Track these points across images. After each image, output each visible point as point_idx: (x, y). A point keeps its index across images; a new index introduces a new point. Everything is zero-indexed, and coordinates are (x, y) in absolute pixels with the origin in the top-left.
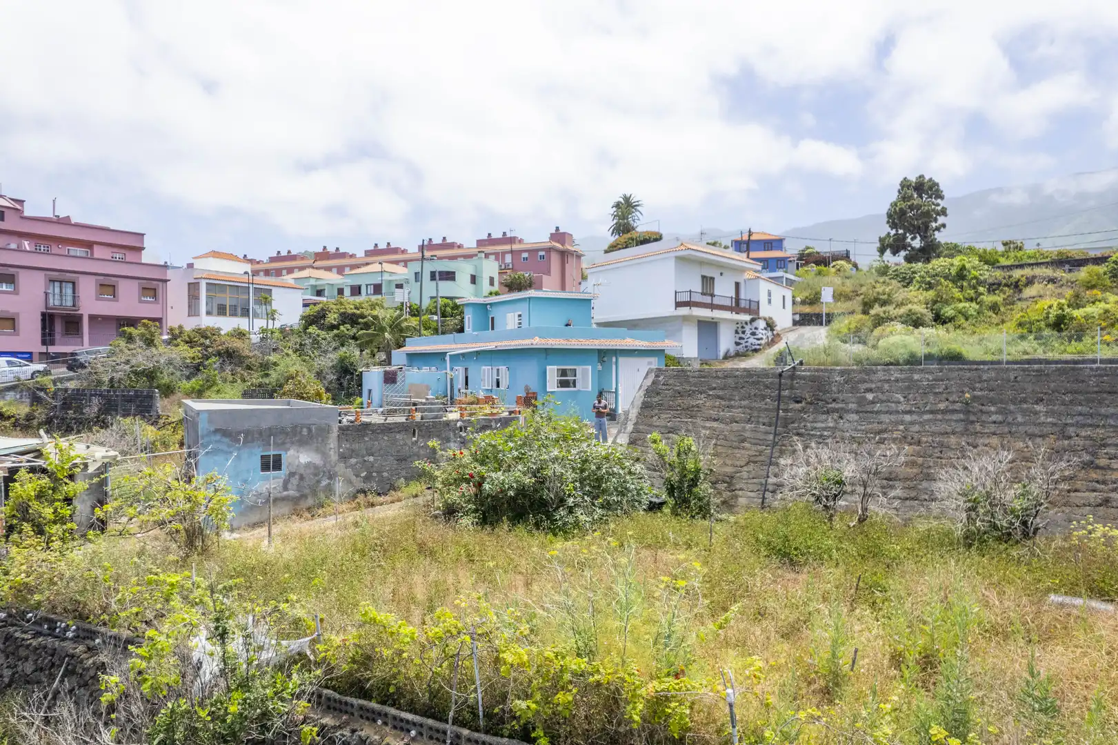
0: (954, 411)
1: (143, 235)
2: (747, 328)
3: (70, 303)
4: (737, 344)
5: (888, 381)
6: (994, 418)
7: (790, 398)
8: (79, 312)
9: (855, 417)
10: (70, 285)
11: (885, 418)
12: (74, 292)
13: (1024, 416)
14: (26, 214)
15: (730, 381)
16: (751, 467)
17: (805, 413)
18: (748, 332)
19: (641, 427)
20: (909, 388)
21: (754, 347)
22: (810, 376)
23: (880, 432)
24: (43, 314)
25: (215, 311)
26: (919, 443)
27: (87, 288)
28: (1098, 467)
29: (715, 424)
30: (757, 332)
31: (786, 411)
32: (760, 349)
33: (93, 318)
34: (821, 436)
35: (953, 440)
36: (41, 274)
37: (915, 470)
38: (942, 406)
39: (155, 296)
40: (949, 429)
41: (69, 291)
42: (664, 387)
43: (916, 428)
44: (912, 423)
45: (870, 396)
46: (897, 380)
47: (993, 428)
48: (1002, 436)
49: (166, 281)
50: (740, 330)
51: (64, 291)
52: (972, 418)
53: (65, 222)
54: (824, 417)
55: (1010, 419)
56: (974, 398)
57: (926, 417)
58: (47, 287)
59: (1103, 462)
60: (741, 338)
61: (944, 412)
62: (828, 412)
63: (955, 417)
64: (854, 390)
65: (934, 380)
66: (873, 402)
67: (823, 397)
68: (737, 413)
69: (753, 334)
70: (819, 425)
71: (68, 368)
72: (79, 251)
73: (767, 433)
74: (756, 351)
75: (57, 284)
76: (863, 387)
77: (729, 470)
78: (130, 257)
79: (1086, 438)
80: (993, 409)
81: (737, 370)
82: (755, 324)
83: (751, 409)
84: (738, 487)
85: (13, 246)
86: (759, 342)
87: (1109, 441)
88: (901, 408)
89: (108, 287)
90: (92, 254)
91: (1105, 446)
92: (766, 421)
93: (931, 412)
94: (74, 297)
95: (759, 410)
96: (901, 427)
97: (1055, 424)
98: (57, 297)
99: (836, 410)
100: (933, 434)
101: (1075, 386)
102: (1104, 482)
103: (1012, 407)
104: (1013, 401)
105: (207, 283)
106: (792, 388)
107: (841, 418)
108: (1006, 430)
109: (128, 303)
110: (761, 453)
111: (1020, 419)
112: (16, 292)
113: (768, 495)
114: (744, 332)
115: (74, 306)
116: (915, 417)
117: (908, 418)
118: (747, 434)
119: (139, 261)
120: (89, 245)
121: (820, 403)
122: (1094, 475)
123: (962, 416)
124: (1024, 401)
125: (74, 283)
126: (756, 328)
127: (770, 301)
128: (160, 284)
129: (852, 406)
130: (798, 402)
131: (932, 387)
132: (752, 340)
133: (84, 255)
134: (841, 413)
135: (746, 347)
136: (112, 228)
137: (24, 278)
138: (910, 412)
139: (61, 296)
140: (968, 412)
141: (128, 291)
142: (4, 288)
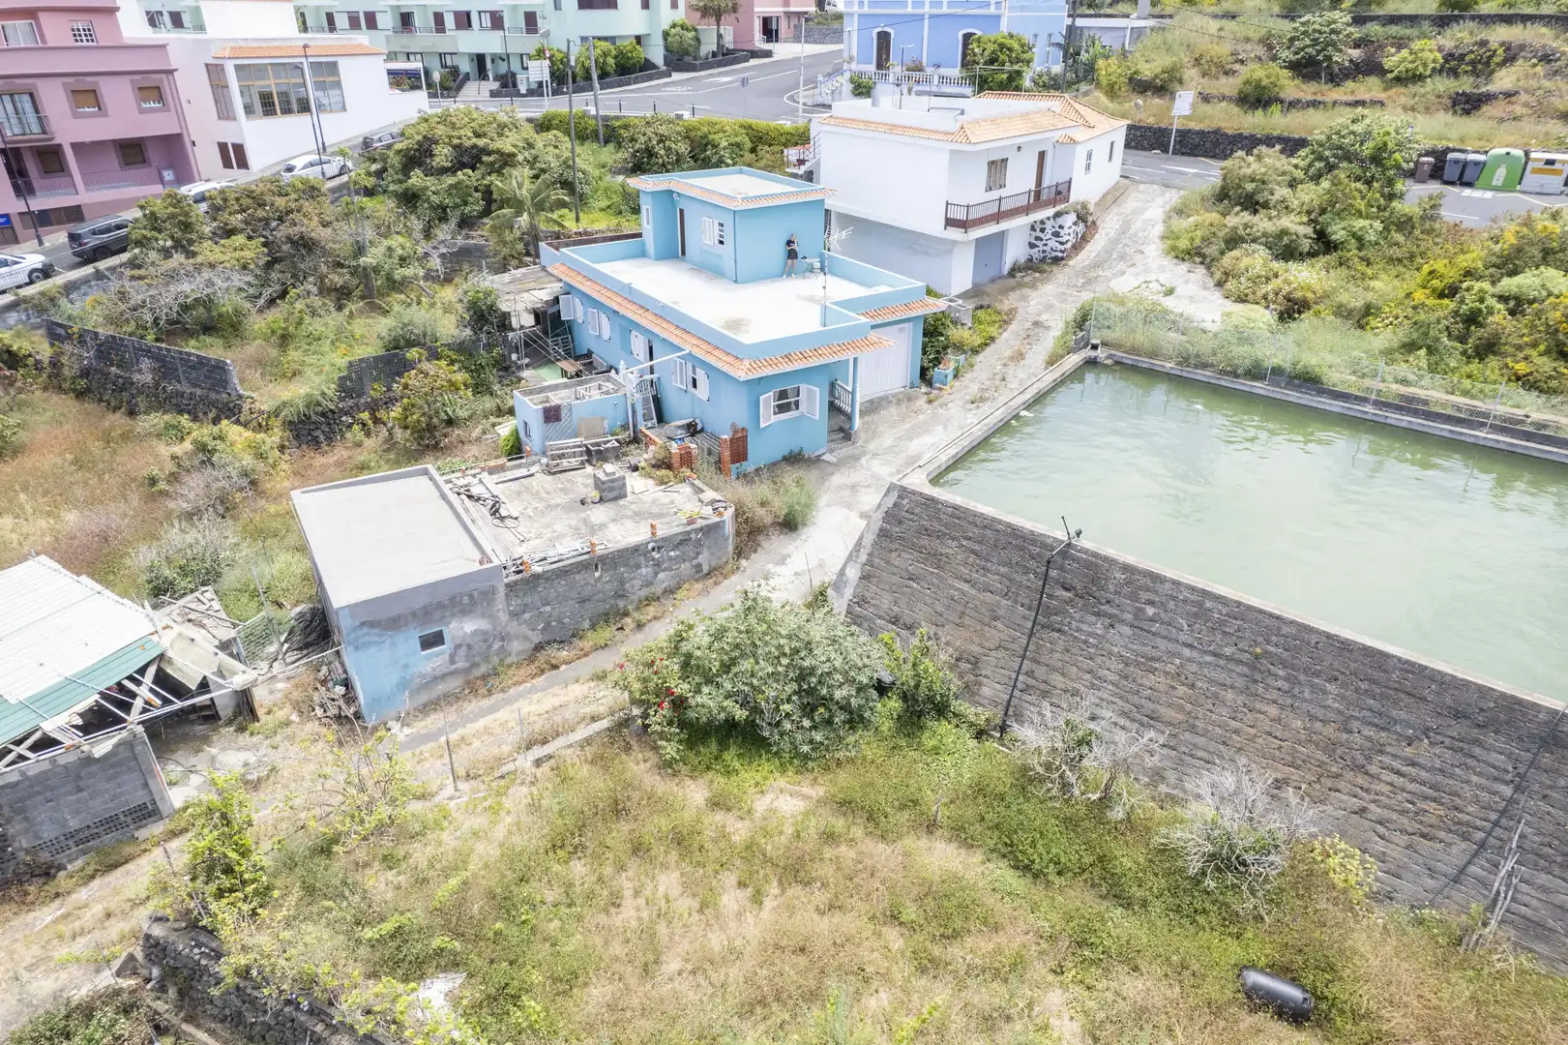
0: (1240, 662)
2: (1048, 226)
3: (36, 129)
4: (1032, 246)
5: (1174, 598)
6: (1280, 684)
7: (1057, 582)
8: (56, 142)
9: (1127, 630)
10: (26, 98)
11: (1162, 644)
13: (1312, 692)
15: (988, 533)
16: (1001, 654)
17: (1073, 607)
18: (1049, 231)
19: (877, 561)
20: (1196, 615)
21: (1054, 254)
22: (1085, 561)
23: (1153, 659)
25: (258, 107)
26: (1192, 686)
28: (1367, 773)
29: (965, 587)
30: (1062, 232)
31: (1050, 596)
32: (1062, 259)
33: (77, 146)
34: (1085, 642)
35: (1230, 695)
37: (1180, 717)
38: (1228, 651)
39: (161, 98)
40: (1228, 682)
41: (28, 106)
42: (907, 515)
43: (1193, 668)
44: (1190, 660)
45: (1150, 611)
46: (1185, 601)
47: (1275, 695)
48: (1282, 707)
49: (170, 72)
50: (1038, 227)
51: (19, 105)
52: (1258, 677)
54: (1093, 619)
55: (1296, 691)
56: (1266, 652)
57: (1209, 658)
59: (1374, 769)
60: (1038, 238)
61: (1228, 659)
62: (1098, 614)
63: (1239, 669)
64: (1134, 597)
65: (1227, 615)
66: (1152, 620)
67: (1096, 594)
68: (993, 580)
69: (1056, 234)
70: (1085, 627)
72: (20, 25)
73: (1024, 618)
74: (1056, 260)
75: (7, 99)
76: (1144, 596)
77: (976, 649)
79: (1369, 739)
80: (1281, 673)
81: (1000, 522)
82: (1060, 221)
83: (1010, 580)
84: (983, 672)
86: (1062, 248)
87: (1388, 749)
88: (1182, 637)
89: (85, 94)
90: (42, 35)
91: (1382, 752)
92: (1026, 601)
93: (1215, 654)
94: (40, 119)
95: (1020, 585)
96: (1178, 661)
97: (1340, 712)
98: (14, 119)
99: (1111, 616)
100: (1211, 681)
101: (1376, 675)
102: (1367, 791)
103: (1302, 678)
104: (1306, 671)
105: (235, 67)
106: (1062, 569)
107: (1112, 626)
108: (1289, 701)
109: (123, 116)
110: (1014, 640)
111: (1307, 695)
113: (1016, 693)
114: (1043, 230)
115: (44, 132)
116: (1195, 654)
117: (1187, 652)
118: (1001, 612)
119: (118, 40)
121: (1092, 600)
122: (1360, 780)
123: (1246, 670)
124: (1317, 674)
126: (1061, 227)
127: (1088, 167)
128: (164, 76)
129: (1128, 617)
130: (1066, 589)
131: (1222, 623)
132: (1053, 243)
134: (1113, 622)
135: (1044, 251)
138: (1190, 646)
139: (17, 113)
140: (1253, 668)
141: (118, 95)
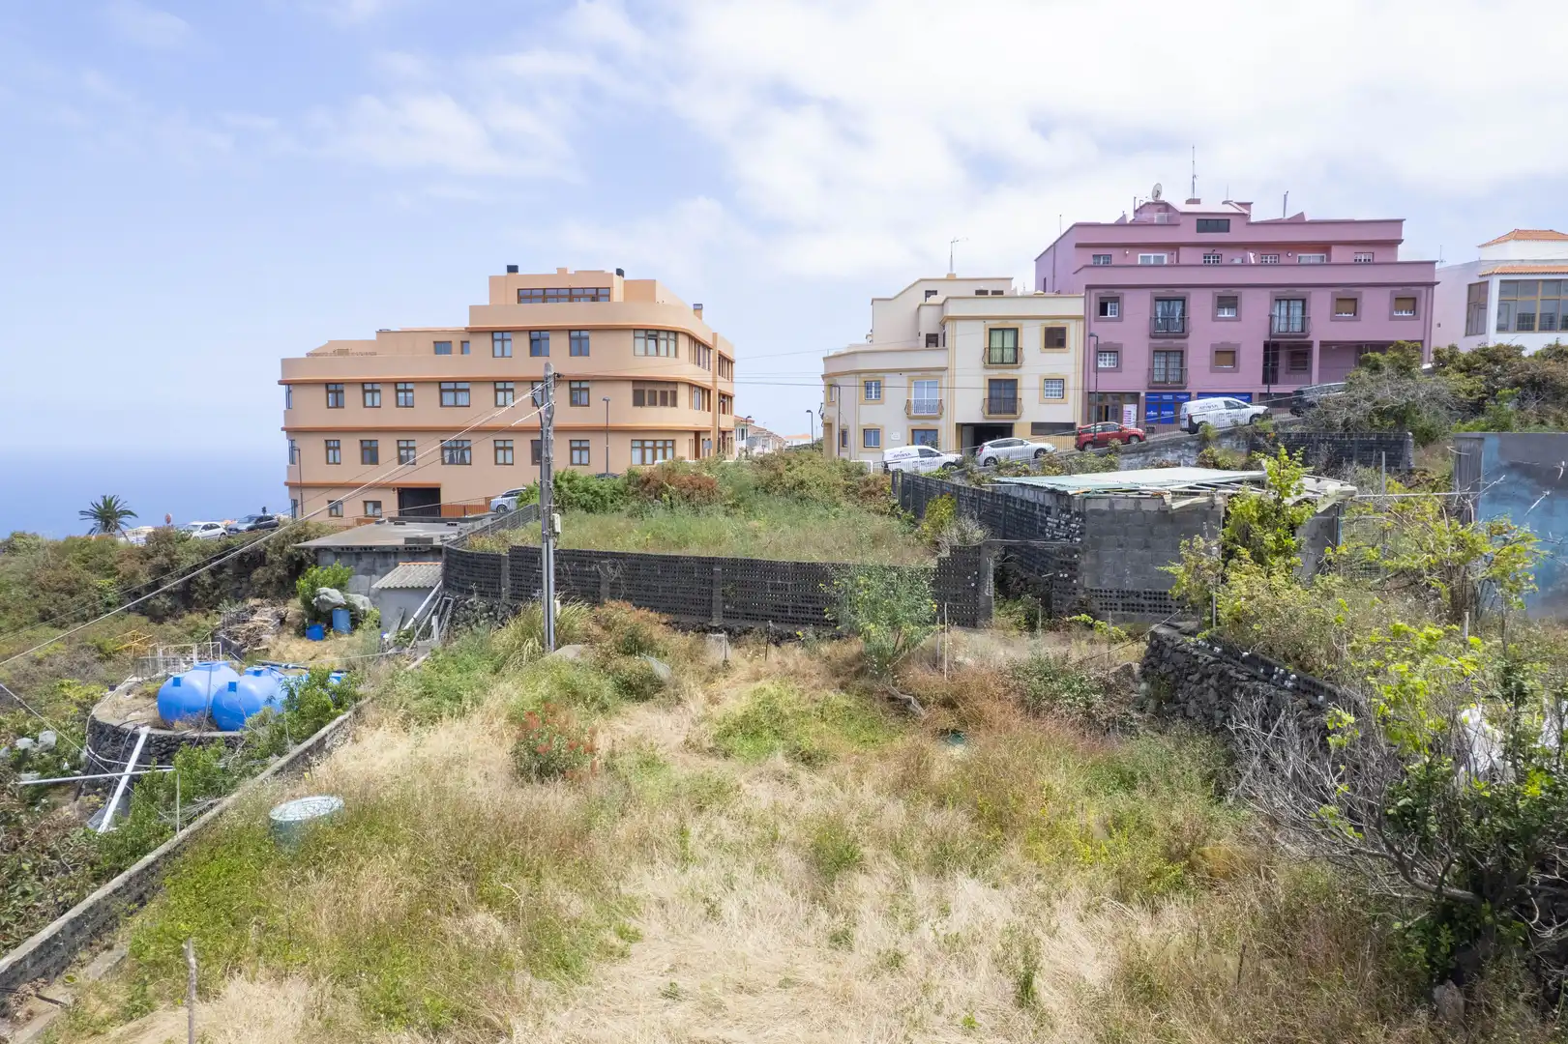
1: (1400, 222)
3: (1297, 328)
8: (1308, 339)
10: (1300, 304)
12: (1304, 313)
14: (1252, 220)
24: (1267, 346)
25: (1513, 321)
27: (1321, 304)
33: (1324, 345)
36: (1266, 294)
39: (1414, 309)
41: (1298, 312)
49: (1432, 285)
51: (1291, 312)
53: (1298, 221)
58: (1272, 308)
71: (1291, 412)
72: (1314, 257)
75: (1284, 304)
78: (1381, 255)
85: (1238, 261)
89: (1348, 302)
90: (1329, 259)
94: (1303, 319)
98: (1283, 321)
105: (1502, 281)
109: (1375, 323)
112: (1238, 319)
115: (1303, 331)
119: (1392, 260)
120: (1325, 247)
125: (1304, 301)
128: (1423, 289)
133: (1318, 261)
136: (1357, 219)
137: (1247, 298)
139: (1288, 318)
141: (1376, 304)
142: (1226, 314)
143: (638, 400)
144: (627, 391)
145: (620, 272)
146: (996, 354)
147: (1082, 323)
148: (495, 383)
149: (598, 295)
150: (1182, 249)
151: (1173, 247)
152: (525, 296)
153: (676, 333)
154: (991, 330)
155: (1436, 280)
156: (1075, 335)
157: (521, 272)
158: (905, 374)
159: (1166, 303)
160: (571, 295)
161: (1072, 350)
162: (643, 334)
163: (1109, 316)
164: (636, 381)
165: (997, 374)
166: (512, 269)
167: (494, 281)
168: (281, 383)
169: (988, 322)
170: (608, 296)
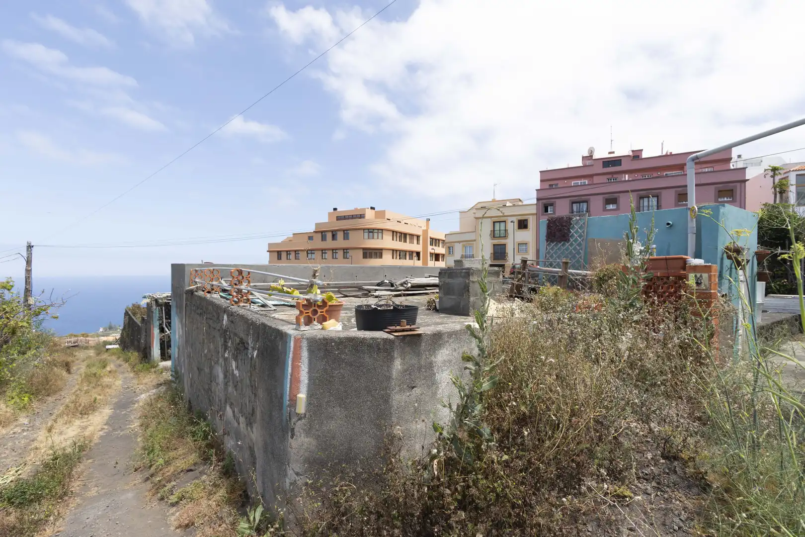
10: (655, 198)
12: (658, 204)
27: (668, 198)
36: (634, 195)
39: (732, 196)
49: (744, 182)
51: (650, 203)
58: (638, 203)
75: (645, 199)
78: (718, 167)
105: (797, 175)
112: (617, 209)
125: (658, 197)
137: (622, 199)
142: (611, 207)
143: (365, 256)
144: (361, 252)
145: (372, 208)
146: (497, 233)
147: (535, 216)
148: (322, 250)
149: (362, 216)
150: (595, 177)
151: (590, 176)
152: (339, 218)
153: (382, 230)
154: (494, 222)
155: (747, 178)
156: (532, 223)
157: (338, 210)
158: (461, 243)
159: (578, 204)
160: (353, 217)
161: (531, 230)
162: (367, 231)
163: (549, 212)
164: (364, 249)
165: (496, 242)
166: (335, 209)
167: (329, 214)
168: (268, 251)
169: (492, 219)
170: (364, 217)
